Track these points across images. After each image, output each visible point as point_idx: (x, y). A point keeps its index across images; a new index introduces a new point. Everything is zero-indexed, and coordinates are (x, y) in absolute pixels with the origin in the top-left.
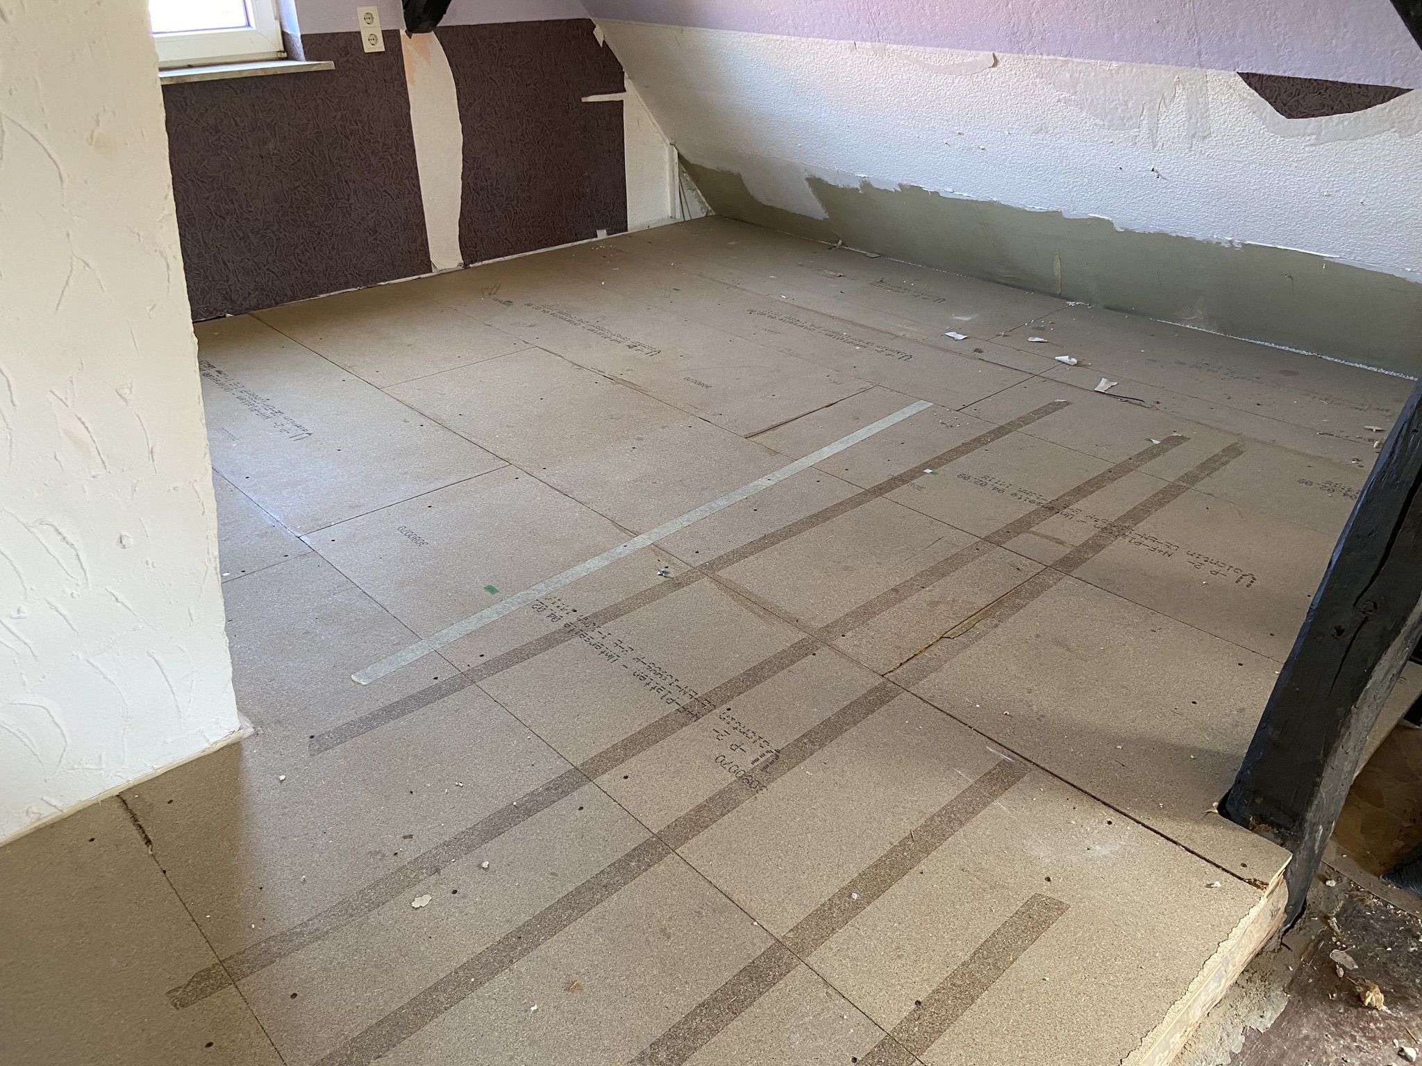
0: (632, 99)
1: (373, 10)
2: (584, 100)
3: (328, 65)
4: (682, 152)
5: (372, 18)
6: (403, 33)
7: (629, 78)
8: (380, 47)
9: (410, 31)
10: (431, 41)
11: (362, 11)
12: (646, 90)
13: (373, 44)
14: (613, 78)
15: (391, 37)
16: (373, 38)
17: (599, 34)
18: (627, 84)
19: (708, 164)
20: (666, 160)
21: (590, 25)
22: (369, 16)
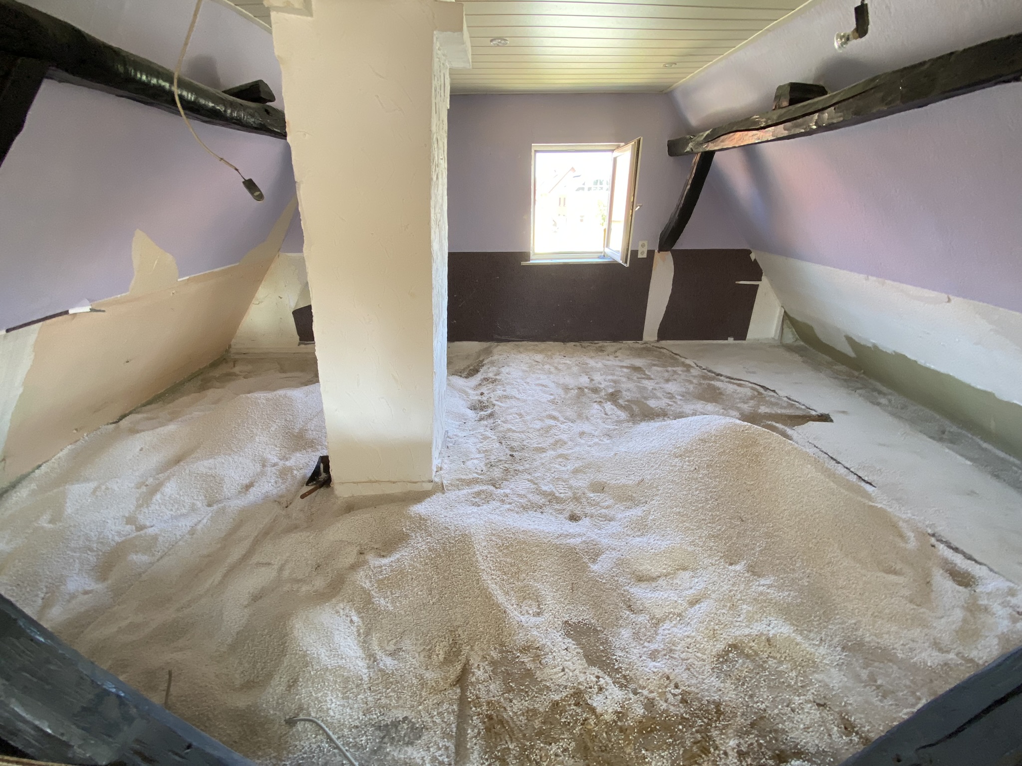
0: (764, 286)
1: (646, 243)
2: (736, 282)
4: (786, 310)
5: (644, 245)
6: (656, 251)
7: (765, 275)
8: (645, 256)
9: (659, 251)
10: (668, 256)
11: (642, 243)
13: (643, 254)
14: (756, 272)
15: (651, 253)
16: (642, 252)
17: (753, 256)
18: (763, 277)
19: (799, 319)
20: (777, 314)
21: (749, 252)
22: (643, 246)
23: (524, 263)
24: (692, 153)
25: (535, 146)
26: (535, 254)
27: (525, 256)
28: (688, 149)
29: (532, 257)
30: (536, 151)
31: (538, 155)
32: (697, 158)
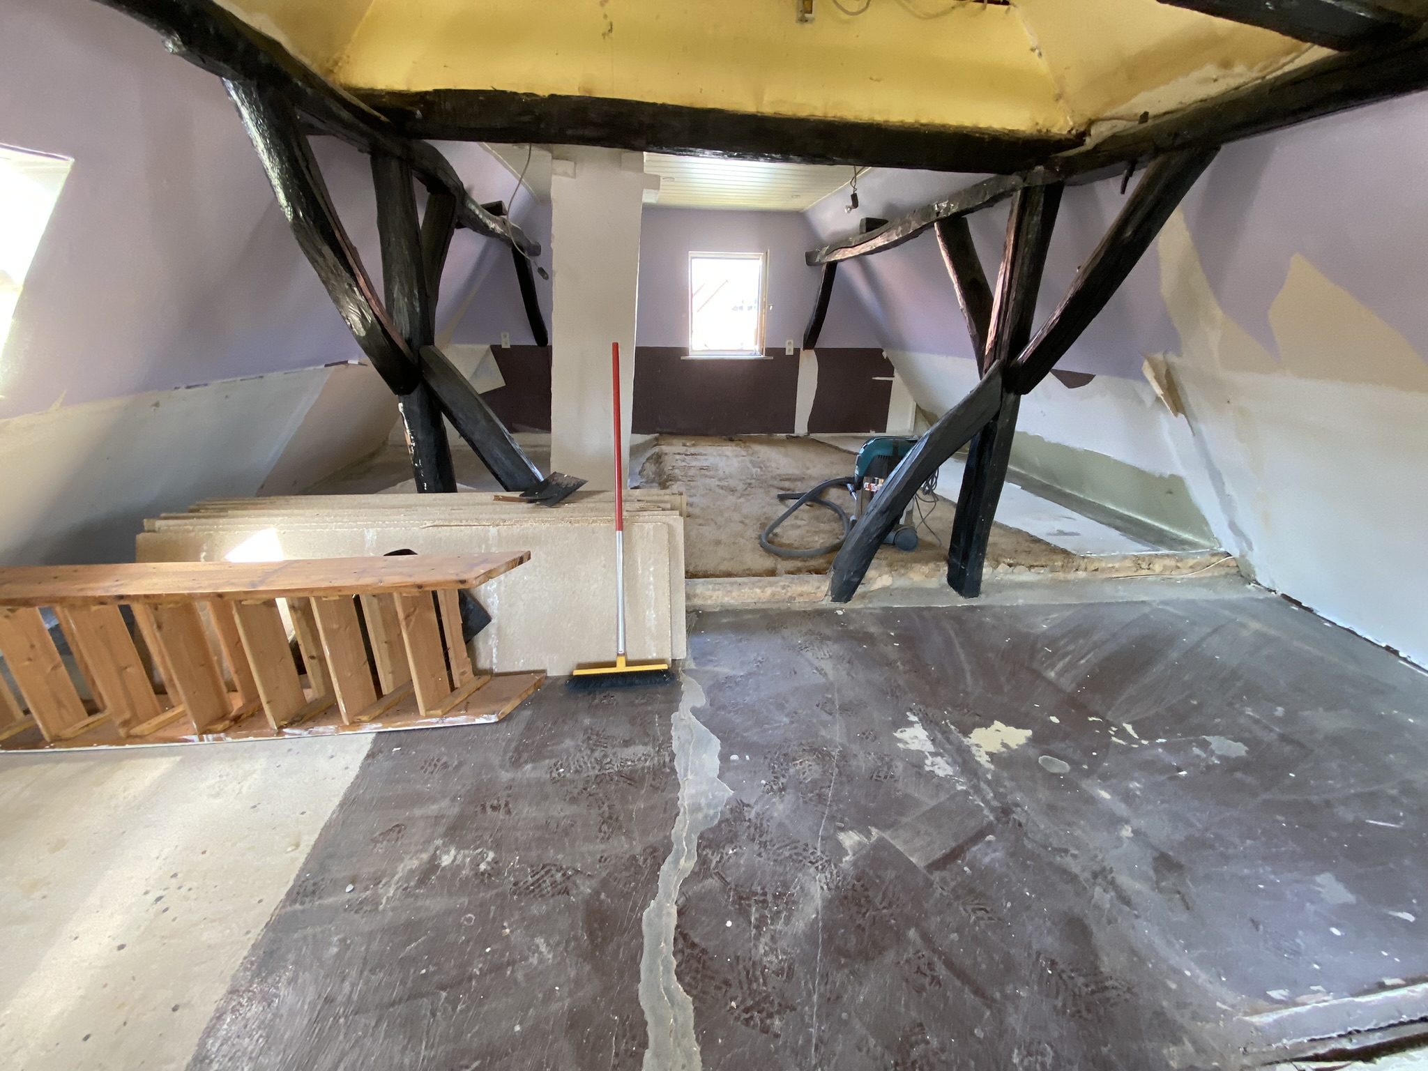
0: (897, 380)
1: (792, 341)
2: (872, 379)
3: (772, 358)
4: (917, 402)
6: (801, 349)
7: (897, 371)
8: (792, 353)
9: (804, 349)
10: (812, 353)
11: (788, 341)
12: (902, 376)
13: (789, 352)
14: (888, 369)
15: (797, 351)
16: (790, 350)
17: (885, 354)
18: (896, 374)
19: (927, 408)
20: (910, 407)
21: (882, 351)
22: (790, 343)
23: (683, 358)
24: (820, 264)
25: (691, 253)
26: (693, 351)
27: (684, 351)
28: (817, 260)
29: (690, 353)
30: (693, 258)
31: (693, 260)
32: (824, 267)
